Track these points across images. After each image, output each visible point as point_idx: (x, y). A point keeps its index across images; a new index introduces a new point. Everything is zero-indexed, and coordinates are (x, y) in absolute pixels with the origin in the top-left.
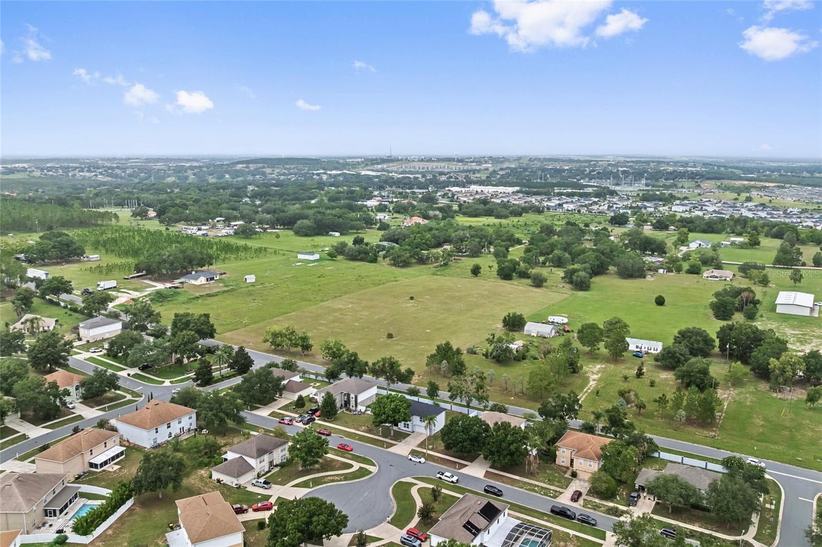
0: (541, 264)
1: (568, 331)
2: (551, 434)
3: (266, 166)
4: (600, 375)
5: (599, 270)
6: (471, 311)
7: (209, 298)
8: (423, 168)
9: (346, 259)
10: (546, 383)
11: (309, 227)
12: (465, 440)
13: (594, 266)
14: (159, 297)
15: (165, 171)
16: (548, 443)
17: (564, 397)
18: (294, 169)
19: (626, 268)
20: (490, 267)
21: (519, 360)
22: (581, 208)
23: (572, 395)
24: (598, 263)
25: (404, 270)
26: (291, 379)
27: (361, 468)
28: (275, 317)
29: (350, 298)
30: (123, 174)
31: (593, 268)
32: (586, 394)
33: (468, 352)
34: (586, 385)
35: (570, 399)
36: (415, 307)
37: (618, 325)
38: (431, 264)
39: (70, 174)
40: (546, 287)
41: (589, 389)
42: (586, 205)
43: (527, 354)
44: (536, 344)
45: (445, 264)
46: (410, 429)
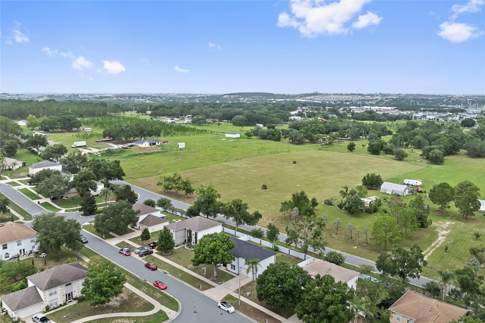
0: (404, 146)
1: (421, 192)
2: (384, 296)
3: (241, 96)
4: (449, 231)
5: (452, 150)
6: (339, 173)
7: (145, 156)
8: (336, 99)
9: (259, 138)
10: (390, 234)
11: (241, 120)
12: (277, 293)
13: (447, 147)
14: (109, 153)
15: (184, 99)
16: (379, 306)
17: (405, 252)
18: (257, 98)
19: (475, 150)
20: (363, 146)
21: (370, 213)
22: (439, 118)
23: (415, 249)
24: (451, 145)
25: (298, 146)
26: (150, 214)
27: (161, 312)
28: (184, 170)
29: (248, 161)
30: (160, 100)
31: (447, 149)
32: (434, 249)
33: (325, 203)
34: (435, 240)
35: (413, 254)
36: (295, 168)
37: (469, 188)
38: (320, 143)
39: (132, 100)
40: (406, 161)
41: (437, 244)
42: (443, 117)
43: (379, 207)
44: (389, 200)
45: (330, 143)
46: (236, 271)
